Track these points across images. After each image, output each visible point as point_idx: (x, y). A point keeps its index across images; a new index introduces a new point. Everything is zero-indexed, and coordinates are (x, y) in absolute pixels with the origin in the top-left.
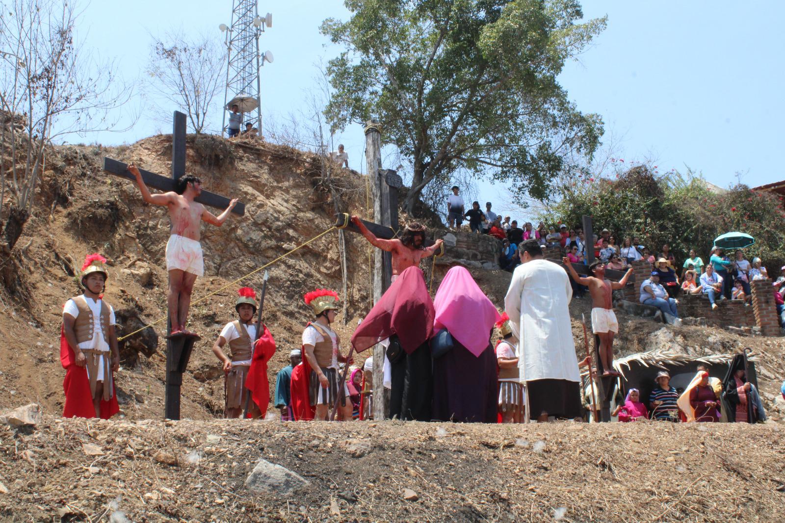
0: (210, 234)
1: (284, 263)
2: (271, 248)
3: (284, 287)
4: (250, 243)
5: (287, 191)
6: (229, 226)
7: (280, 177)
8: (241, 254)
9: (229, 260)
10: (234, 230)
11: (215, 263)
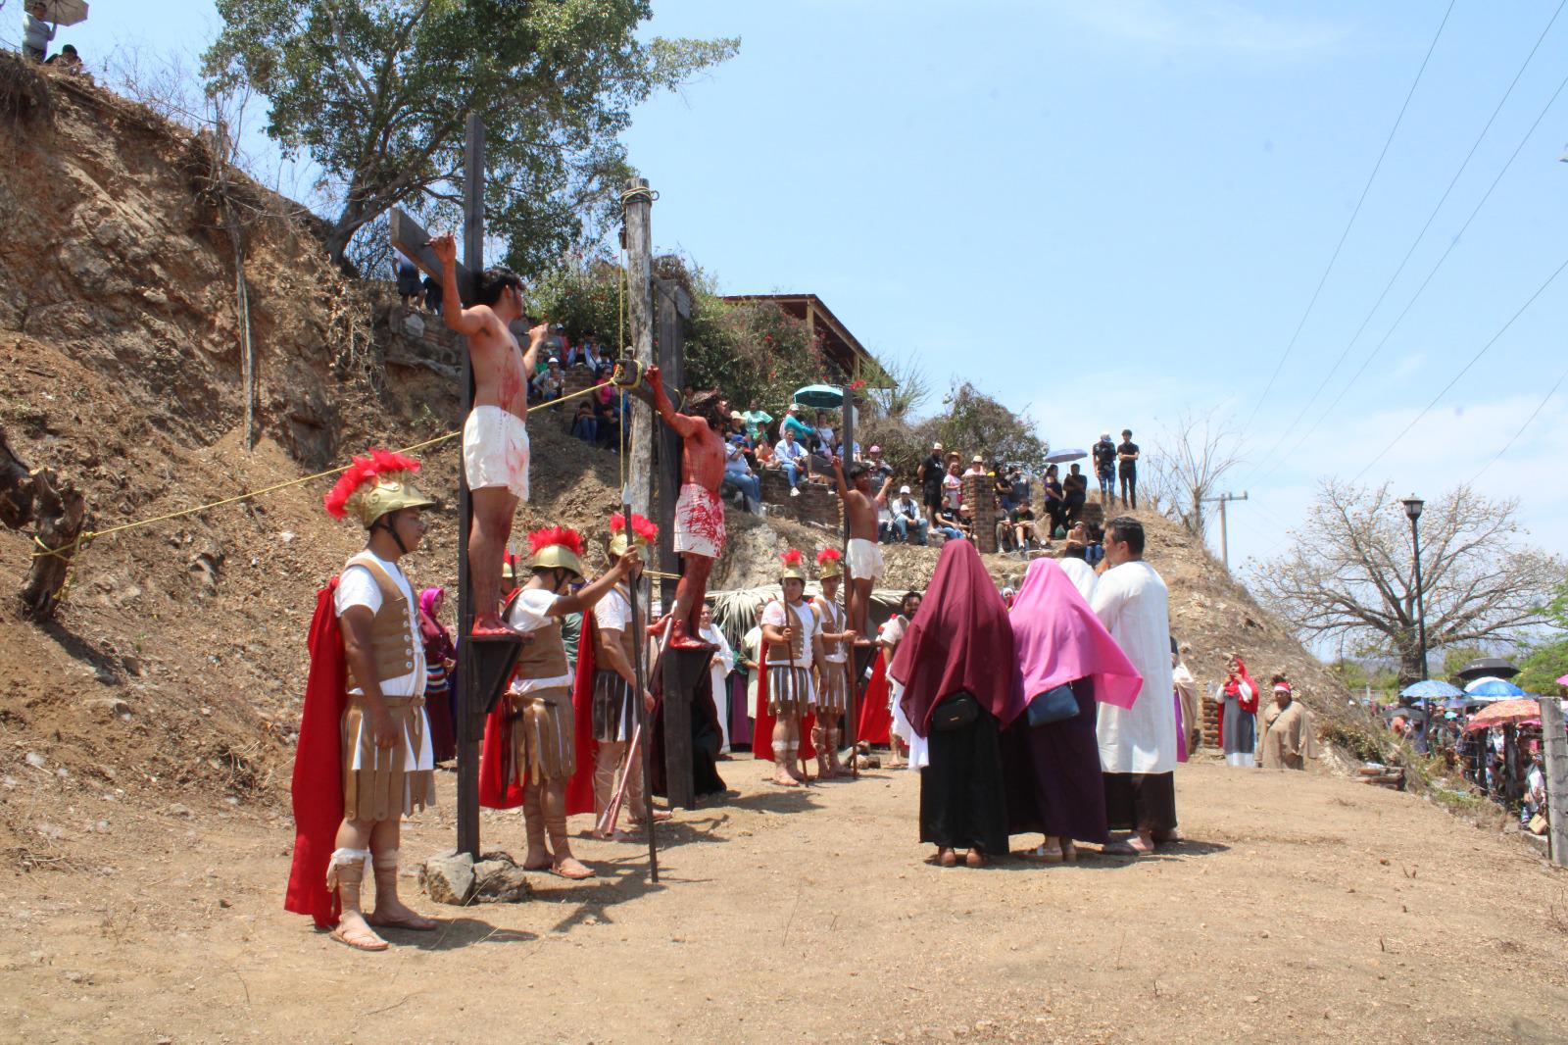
0: (8, 249)
1: (146, 324)
2: (122, 293)
3: (146, 369)
4: (85, 279)
5: (147, 191)
6: (47, 239)
7: (134, 162)
8: (65, 295)
9: (44, 304)
10: (55, 248)
11: (16, 307)
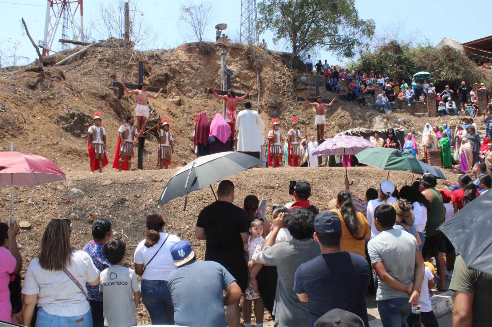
5: (237, 62)
6: (213, 78)
7: (234, 57)
